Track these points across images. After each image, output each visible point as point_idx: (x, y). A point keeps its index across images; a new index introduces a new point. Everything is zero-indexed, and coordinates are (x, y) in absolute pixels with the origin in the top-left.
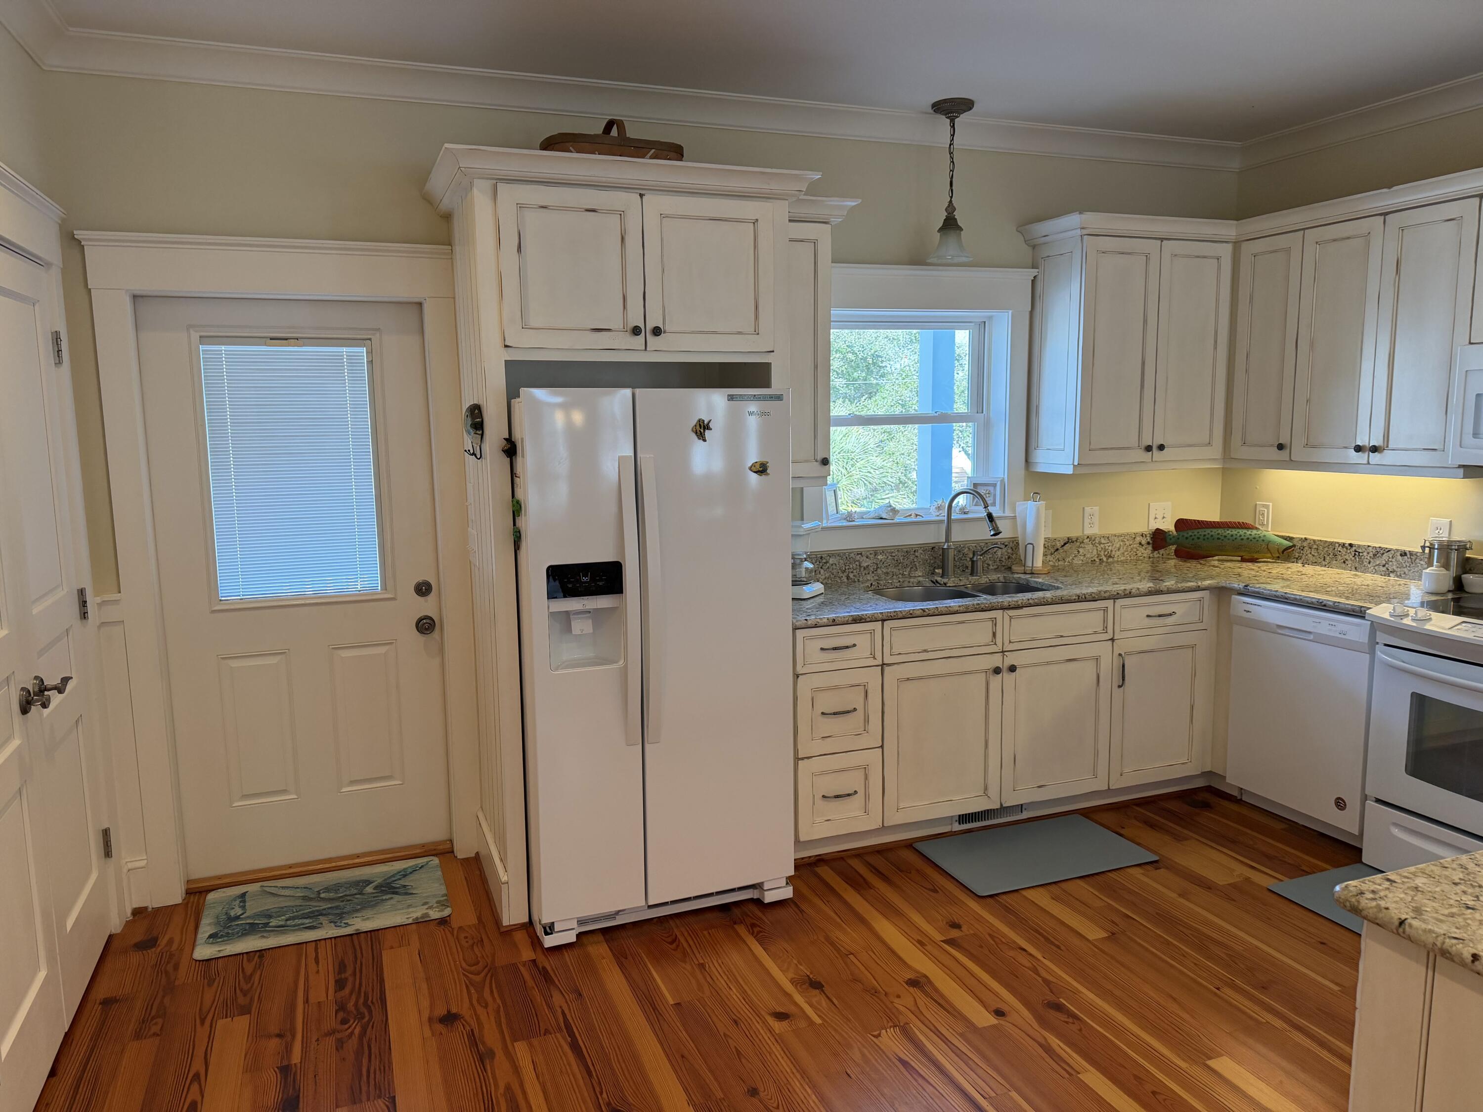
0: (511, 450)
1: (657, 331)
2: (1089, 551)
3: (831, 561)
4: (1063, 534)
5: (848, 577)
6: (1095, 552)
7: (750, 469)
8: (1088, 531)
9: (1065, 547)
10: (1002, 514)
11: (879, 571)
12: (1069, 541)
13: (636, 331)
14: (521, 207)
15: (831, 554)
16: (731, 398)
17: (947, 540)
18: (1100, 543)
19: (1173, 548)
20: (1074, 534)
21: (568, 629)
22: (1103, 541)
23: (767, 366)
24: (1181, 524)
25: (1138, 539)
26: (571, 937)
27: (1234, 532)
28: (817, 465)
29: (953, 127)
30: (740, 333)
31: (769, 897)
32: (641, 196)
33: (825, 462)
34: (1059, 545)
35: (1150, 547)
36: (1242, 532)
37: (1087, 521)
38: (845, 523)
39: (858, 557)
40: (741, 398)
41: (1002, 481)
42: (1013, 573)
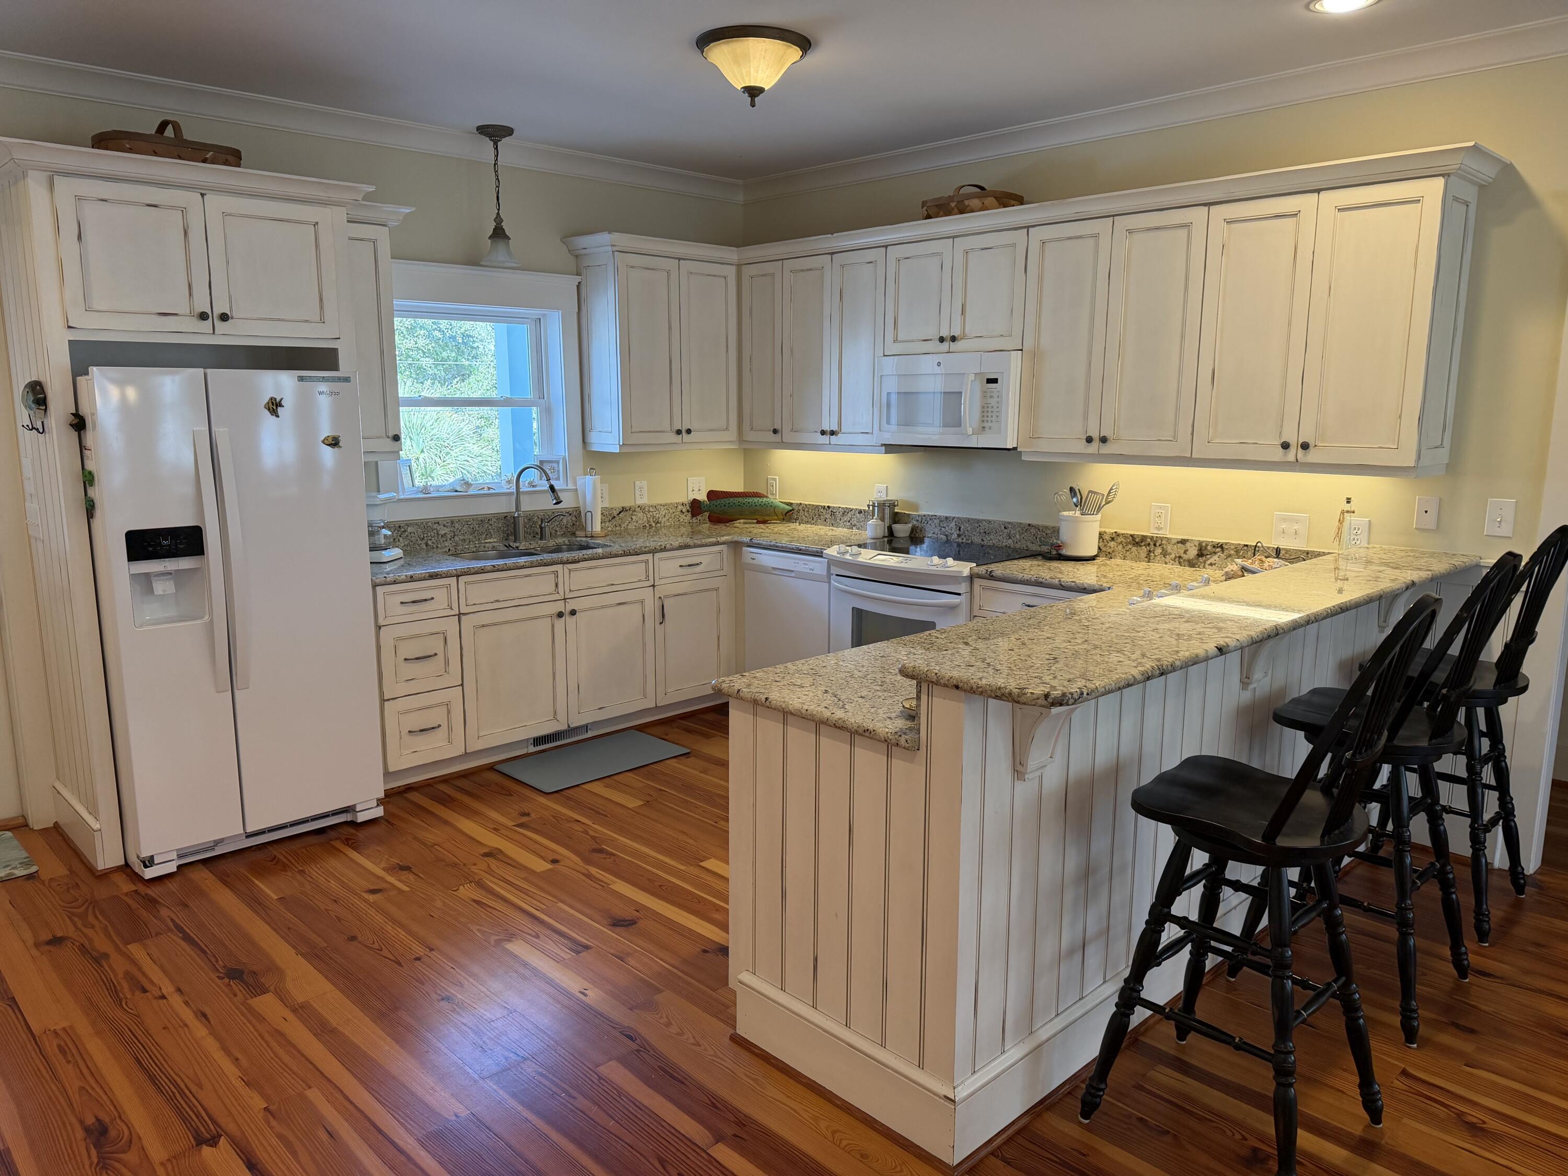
0: (79, 424)
1: (224, 317)
2: (640, 517)
3: (409, 530)
4: (619, 505)
5: (427, 545)
6: (645, 519)
7: (323, 442)
8: (639, 502)
9: (620, 515)
10: (565, 487)
11: (456, 538)
12: (623, 510)
13: (203, 316)
14: (79, 198)
15: (409, 524)
16: (301, 379)
17: (517, 509)
18: (649, 511)
19: (707, 514)
20: (627, 504)
21: (150, 590)
22: (651, 510)
23: (334, 351)
24: (712, 495)
25: (680, 507)
26: (172, 868)
27: (750, 500)
28: (389, 442)
29: (496, 148)
30: (306, 321)
31: (361, 817)
32: (203, 195)
33: (397, 438)
34: (615, 513)
35: (690, 515)
36: (756, 500)
37: (638, 493)
38: (421, 496)
39: (435, 526)
40: (311, 379)
41: (564, 459)
42: (577, 537)
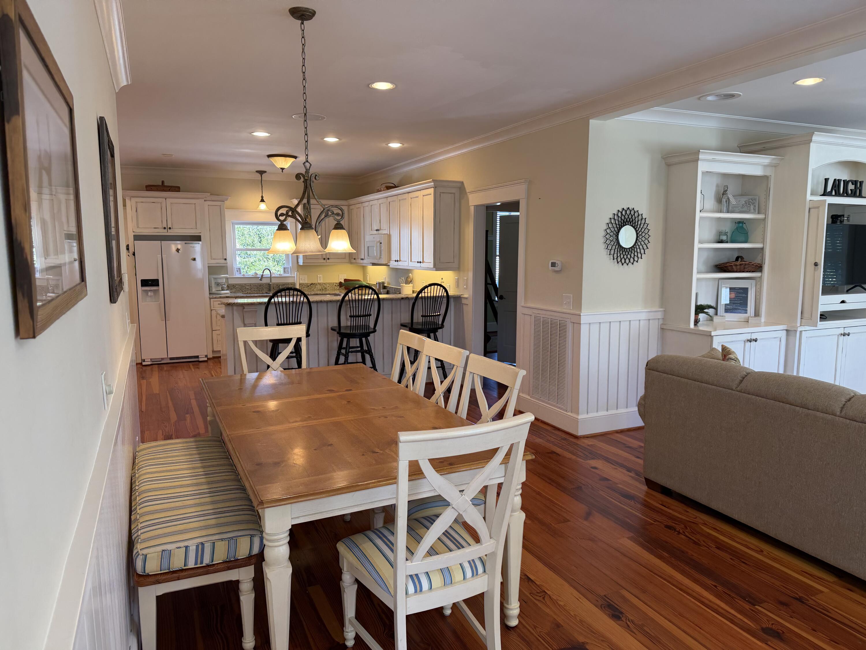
0: (134, 254)
1: (170, 228)
2: (319, 287)
3: (237, 286)
4: (310, 282)
5: (242, 291)
6: (321, 287)
8: (319, 282)
9: (311, 286)
10: (291, 276)
11: (252, 290)
12: (312, 284)
13: (165, 228)
14: (137, 202)
16: (186, 243)
17: (271, 282)
18: (322, 285)
19: (344, 287)
20: (314, 282)
21: (147, 295)
22: (323, 284)
23: (200, 236)
24: (345, 280)
25: (335, 284)
26: (149, 363)
27: (356, 282)
28: (224, 260)
29: (262, 177)
30: (192, 229)
31: (201, 360)
32: (166, 199)
34: (309, 285)
35: (339, 287)
36: (358, 282)
37: (319, 278)
38: (243, 277)
39: (245, 286)
40: (188, 243)
41: (290, 267)
